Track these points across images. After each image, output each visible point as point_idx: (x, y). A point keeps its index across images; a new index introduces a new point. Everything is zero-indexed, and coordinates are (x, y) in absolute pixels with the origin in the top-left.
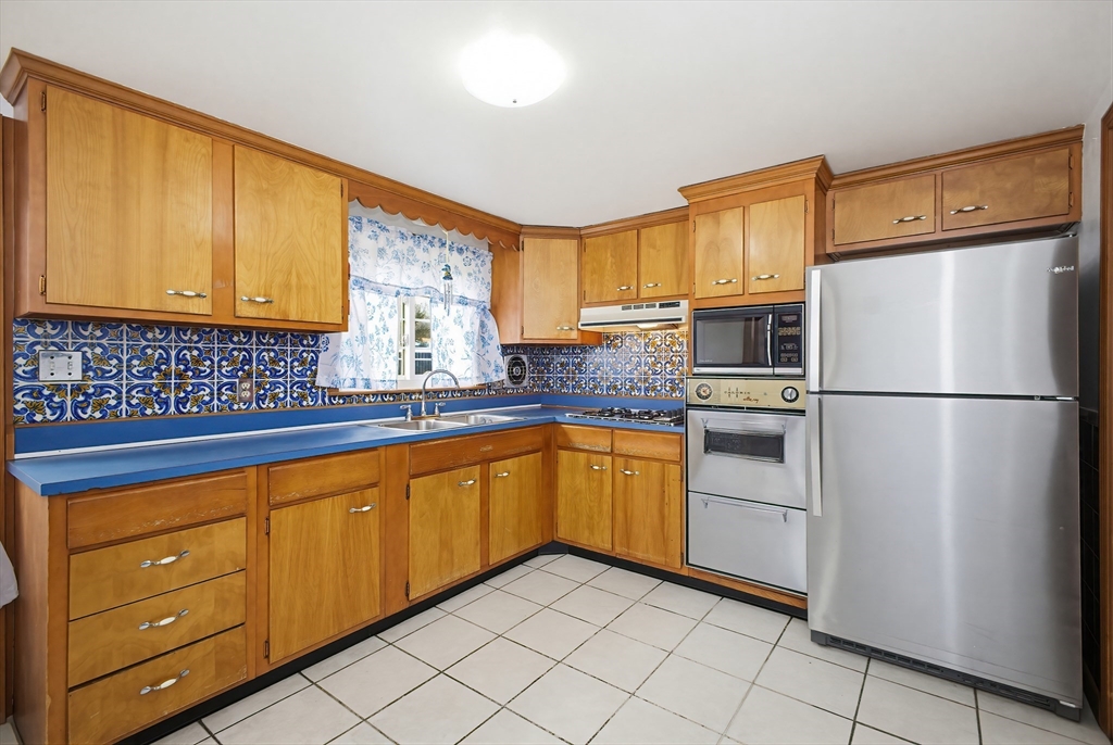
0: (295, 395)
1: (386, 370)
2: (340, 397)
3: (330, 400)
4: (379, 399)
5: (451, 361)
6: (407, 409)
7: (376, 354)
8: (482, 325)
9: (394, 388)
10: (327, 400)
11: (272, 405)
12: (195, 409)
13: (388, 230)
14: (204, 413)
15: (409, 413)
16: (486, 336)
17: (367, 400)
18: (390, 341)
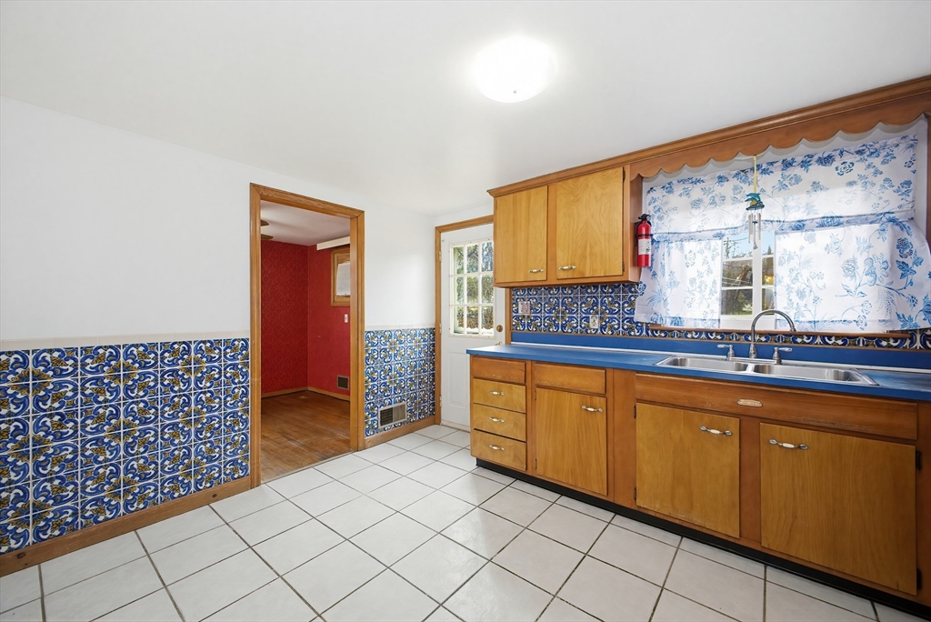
0: (625, 327)
1: (708, 310)
2: (662, 331)
3: (652, 333)
4: (704, 336)
5: (816, 300)
6: (728, 349)
7: (698, 295)
8: (902, 245)
9: (716, 327)
10: (649, 332)
11: (610, 333)
12: (570, 331)
13: (703, 181)
14: (574, 333)
15: (731, 352)
16: (909, 261)
17: (689, 336)
18: (714, 282)
